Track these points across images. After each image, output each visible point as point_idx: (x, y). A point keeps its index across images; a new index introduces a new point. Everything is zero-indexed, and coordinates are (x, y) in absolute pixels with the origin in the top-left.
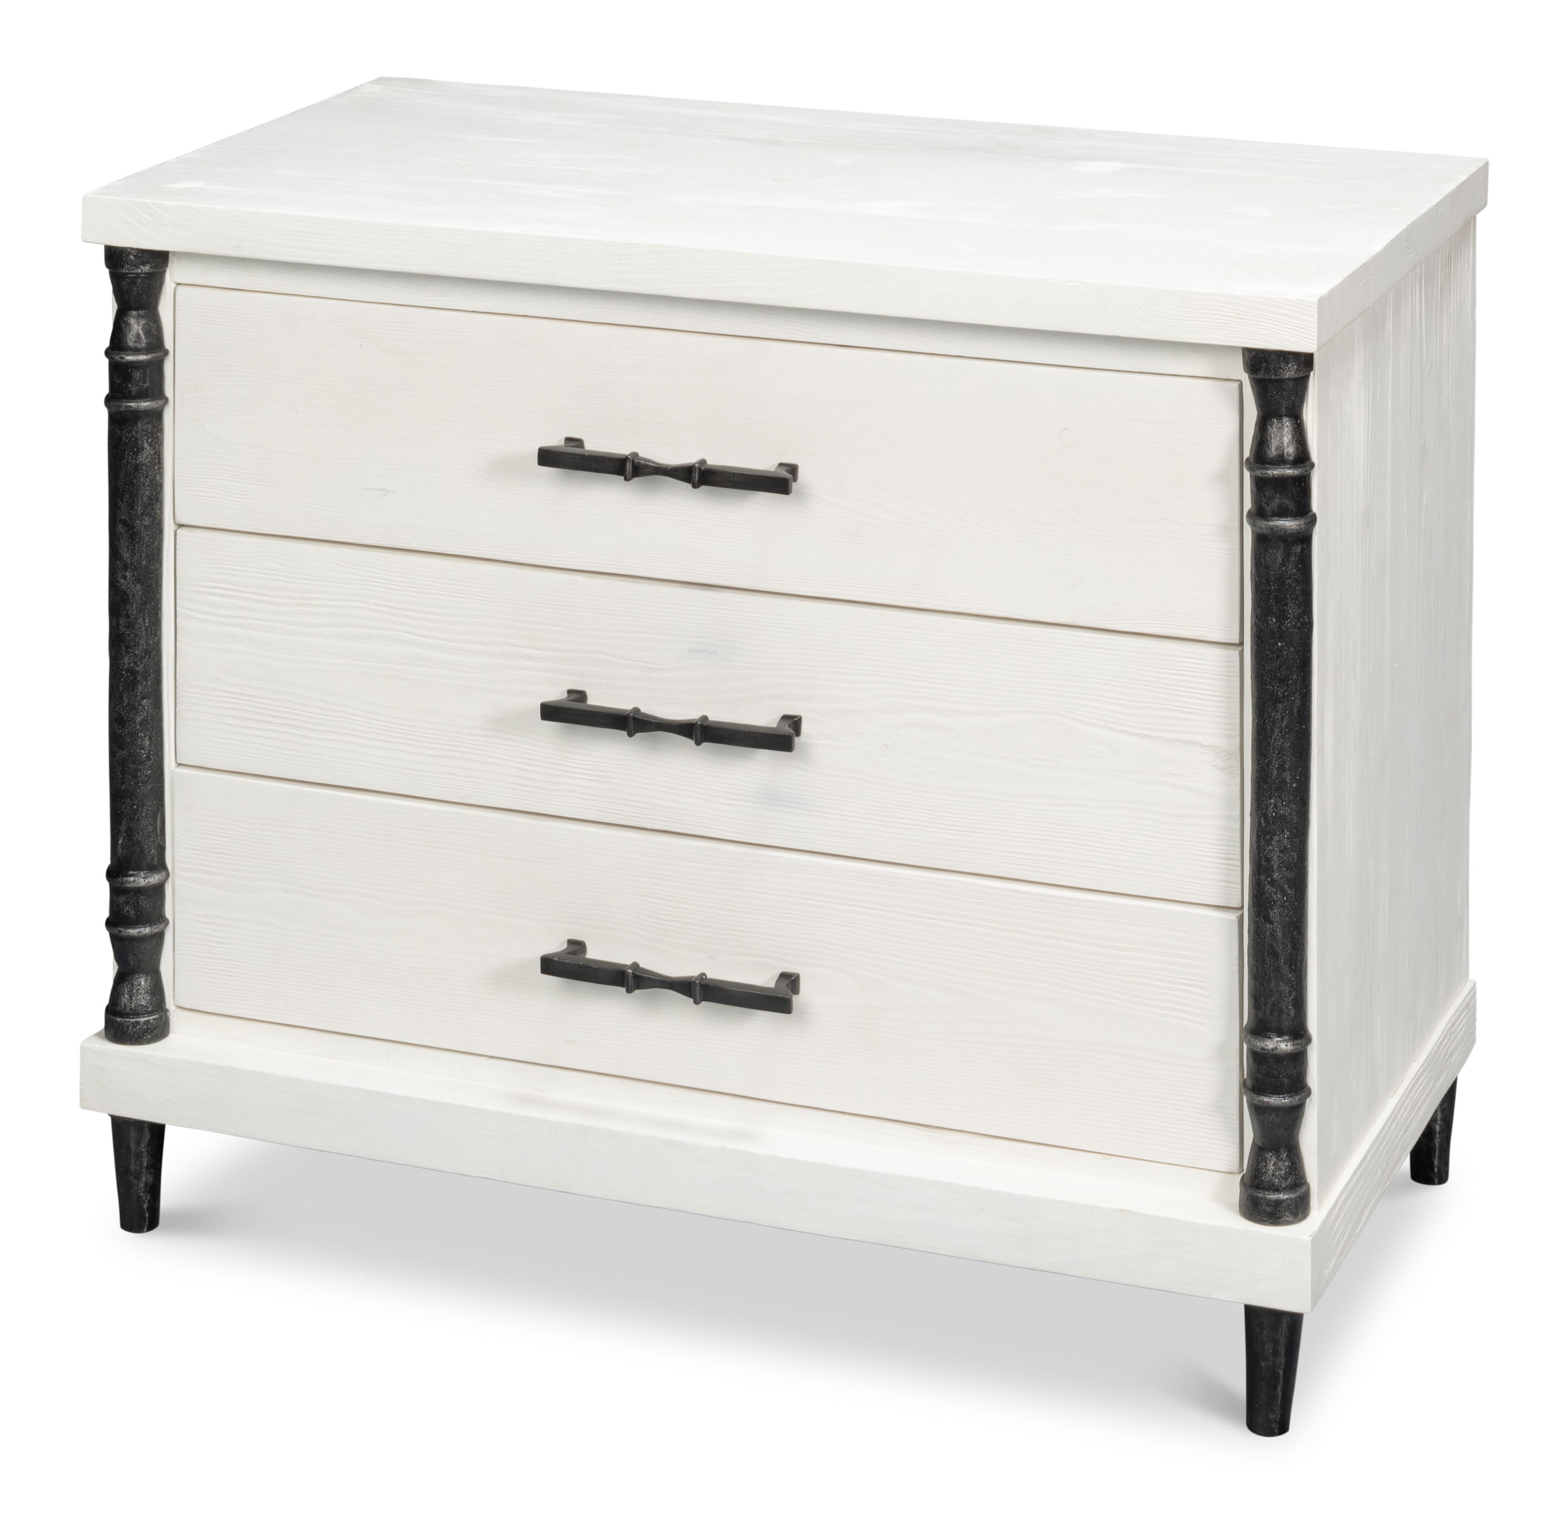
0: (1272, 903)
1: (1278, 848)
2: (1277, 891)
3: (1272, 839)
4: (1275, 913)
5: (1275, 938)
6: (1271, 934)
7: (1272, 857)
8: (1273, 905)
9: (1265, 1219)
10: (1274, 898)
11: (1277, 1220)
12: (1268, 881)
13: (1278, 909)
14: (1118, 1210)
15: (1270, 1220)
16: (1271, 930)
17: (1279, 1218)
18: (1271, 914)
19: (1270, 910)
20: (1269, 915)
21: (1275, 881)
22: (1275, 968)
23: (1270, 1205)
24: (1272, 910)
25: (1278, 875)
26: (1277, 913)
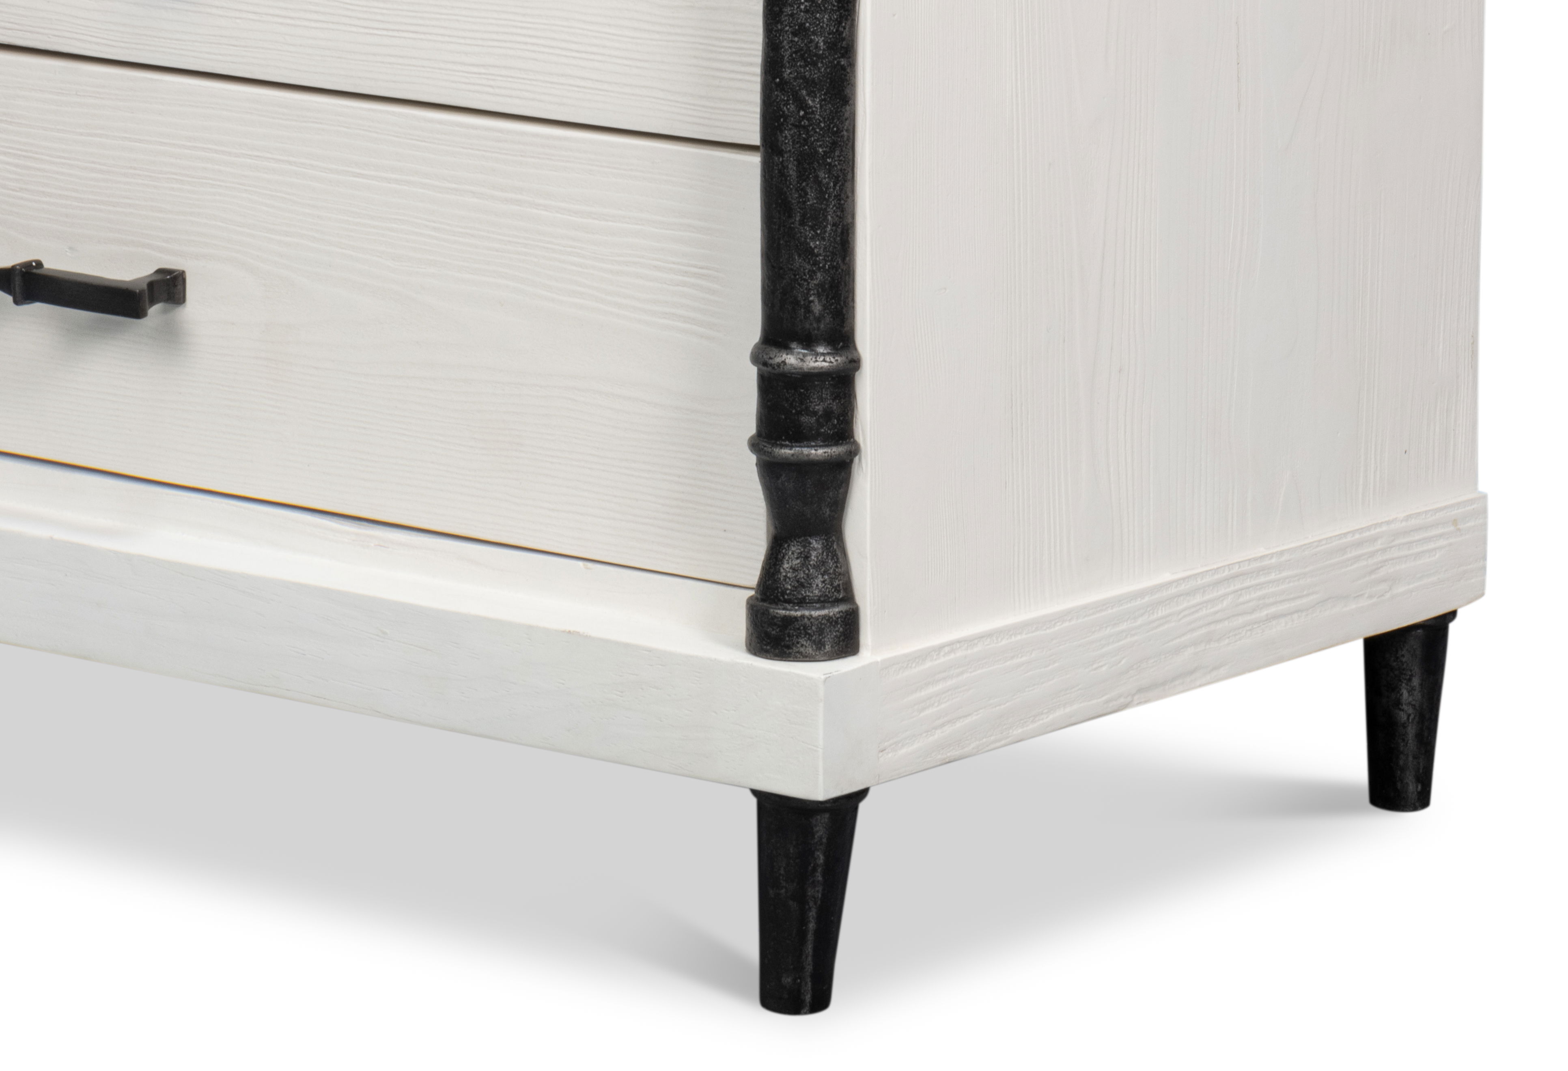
0: (782, 120)
1: (790, 27)
2: (788, 100)
3: (781, 12)
4: (786, 137)
5: (786, 180)
6: (780, 171)
7: (781, 42)
8: (782, 124)
9: (768, 647)
10: (784, 112)
11: (785, 650)
12: (776, 83)
13: (790, 129)
14: (564, 631)
15: (775, 649)
16: (780, 166)
17: (788, 647)
18: (780, 139)
19: (779, 133)
20: (778, 141)
21: (786, 83)
22: (786, 230)
23: (775, 624)
24: (782, 132)
25: (791, 73)
26: (789, 137)
